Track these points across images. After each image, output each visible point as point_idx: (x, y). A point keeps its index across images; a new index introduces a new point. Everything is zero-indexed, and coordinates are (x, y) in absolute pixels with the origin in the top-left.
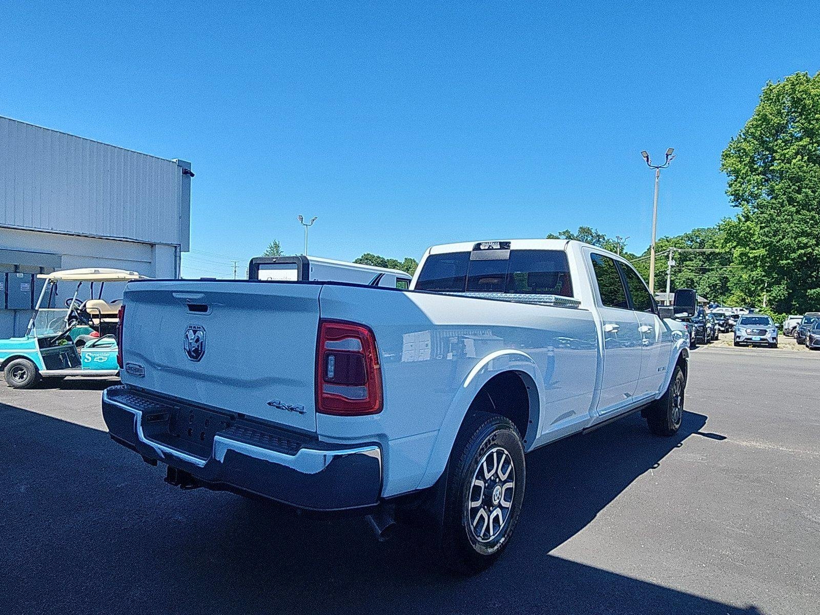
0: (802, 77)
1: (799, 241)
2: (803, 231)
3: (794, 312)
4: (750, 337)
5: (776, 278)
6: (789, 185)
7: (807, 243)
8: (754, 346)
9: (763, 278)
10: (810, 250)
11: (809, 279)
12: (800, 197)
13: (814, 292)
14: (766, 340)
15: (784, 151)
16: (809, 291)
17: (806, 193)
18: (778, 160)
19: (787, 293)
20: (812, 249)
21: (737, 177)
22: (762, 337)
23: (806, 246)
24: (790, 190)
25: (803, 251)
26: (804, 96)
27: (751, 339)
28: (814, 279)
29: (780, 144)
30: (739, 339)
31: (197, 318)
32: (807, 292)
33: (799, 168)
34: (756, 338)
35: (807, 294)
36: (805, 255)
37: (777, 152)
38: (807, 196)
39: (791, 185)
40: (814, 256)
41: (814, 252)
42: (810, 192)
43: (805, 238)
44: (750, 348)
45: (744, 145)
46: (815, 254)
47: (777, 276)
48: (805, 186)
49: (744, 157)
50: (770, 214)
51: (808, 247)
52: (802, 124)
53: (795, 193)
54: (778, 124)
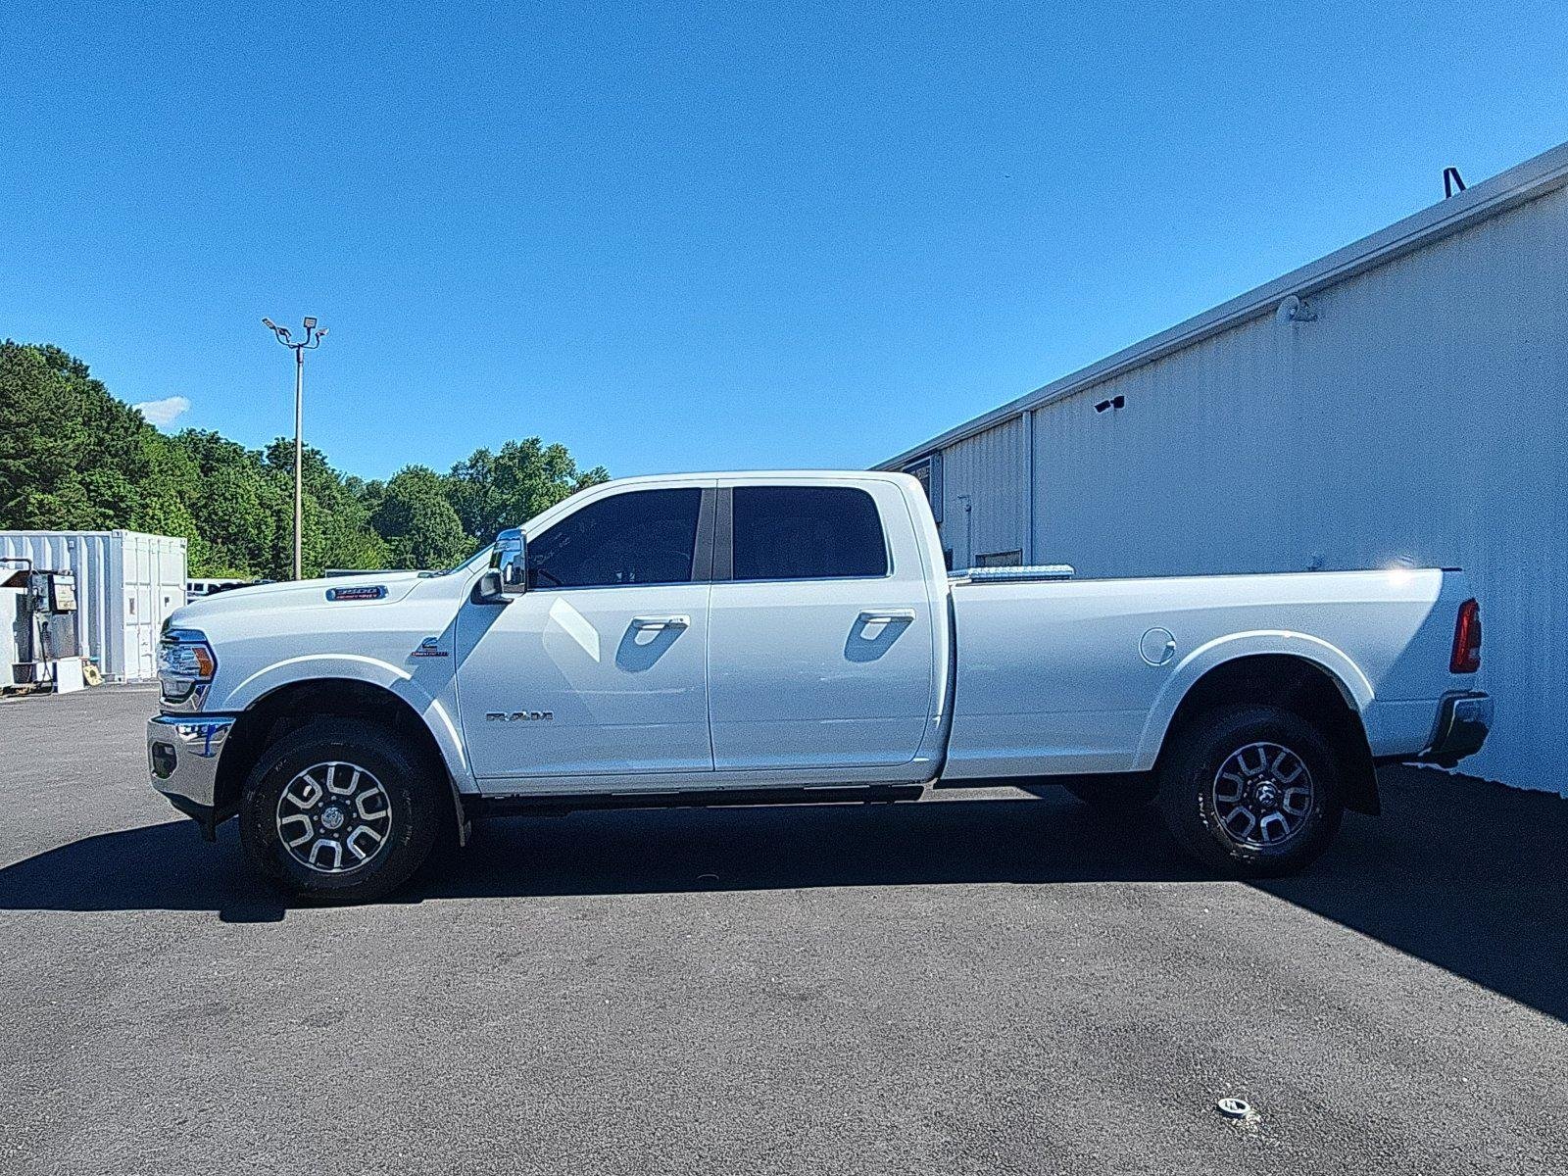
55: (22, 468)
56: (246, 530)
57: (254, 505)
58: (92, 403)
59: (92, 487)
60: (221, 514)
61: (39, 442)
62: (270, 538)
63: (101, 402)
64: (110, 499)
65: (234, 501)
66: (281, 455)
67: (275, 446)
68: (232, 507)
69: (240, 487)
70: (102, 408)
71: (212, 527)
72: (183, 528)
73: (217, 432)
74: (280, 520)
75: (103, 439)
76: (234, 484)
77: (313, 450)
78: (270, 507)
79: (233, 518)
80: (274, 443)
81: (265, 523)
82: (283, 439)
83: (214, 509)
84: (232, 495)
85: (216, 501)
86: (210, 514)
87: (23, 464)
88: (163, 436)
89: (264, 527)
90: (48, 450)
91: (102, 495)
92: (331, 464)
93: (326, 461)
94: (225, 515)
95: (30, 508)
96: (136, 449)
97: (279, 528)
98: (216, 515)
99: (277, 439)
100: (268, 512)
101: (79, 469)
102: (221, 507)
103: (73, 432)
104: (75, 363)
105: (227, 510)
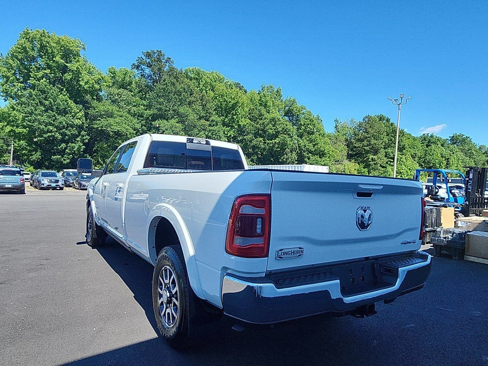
0: (46, 33)
1: (48, 128)
2: (50, 123)
3: (44, 168)
4: (50, 184)
5: (34, 147)
6: (40, 94)
7: (52, 130)
8: (53, 190)
9: (27, 147)
10: (53, 134)
11: (53, 150)
12: (47, 103)
13: (55, 158)
14: (59, 185)
15: (36, 73)
16: (52, 157)
17: (50, 101)
18: (32, 77)
19: (41, 157)
20: (55, 134)
21: (7, 81)
22: (57, 184)
23: (51, 132)
24: (40, 97)
25: (50, 134)
26: (47, 45)
27: (50, 185)
28: (55, 151)
29: (34, 68)
30: (43, 185)
31: (364, 202)
32: (51, 157)
33: (45, 86)
34: (54, 185)
35: (52, 158)
36: (51, 136)
37: (32, 72)
38: (51, 103)
39: (41, 94)
40: (55, 137)
41: (56, 135)
42: (52, 101)
43: (51, 127)
44: (51, 191)
45: (11, 62)
46: (56, 136)
47: (35, 146)
48: (49, 97)
49: (11, 69)
50: (31, 109)
51: (53, 132)
52: (46, 60)
53: (43, 99)
54: (33, 56)
55: (368, 149)
56: (435, 165)
57: (439, 157)
58: (390, 129)
59: (388, 153)
60: (428, 160)
61: (373, 141)
62: (443, 168)
63: (392, 129)
64: (392, 157)
65: (433, 156)
66: (454, 140)
67: (453, 137)
68: (432, 158)
69: (435, 151)
70: (393, 130)
71: (425, 164)
72: (411, 165)
73: (433, 134)
74: (448, 161)
75: (392, 139)
76: (433, 150)
77: (467, 137)
78: (445, 157)
79: (432, 161)
80: (452, 136)
81: (442, 163)
82: (456, 134)
83: (426, 158)
84: (432, 154)
85: (427, 156)
86: (425, 160)
87: (369, 148)
88: (413, 137)
89: (442, 164)
90: (375, 143)
91: (390, 155)
92: (473, 141)
93: (472, 140)
94: (430, 160)
95: (369, 160)
96: (401, 141)
97: (447, 164)
98: (427, 160)
99: (454, 134)
100: (444, 159)
101: (385, 148)
102: (428, 157)
103: (383, 138)
104: (387, 118)
105: (430, 159)
